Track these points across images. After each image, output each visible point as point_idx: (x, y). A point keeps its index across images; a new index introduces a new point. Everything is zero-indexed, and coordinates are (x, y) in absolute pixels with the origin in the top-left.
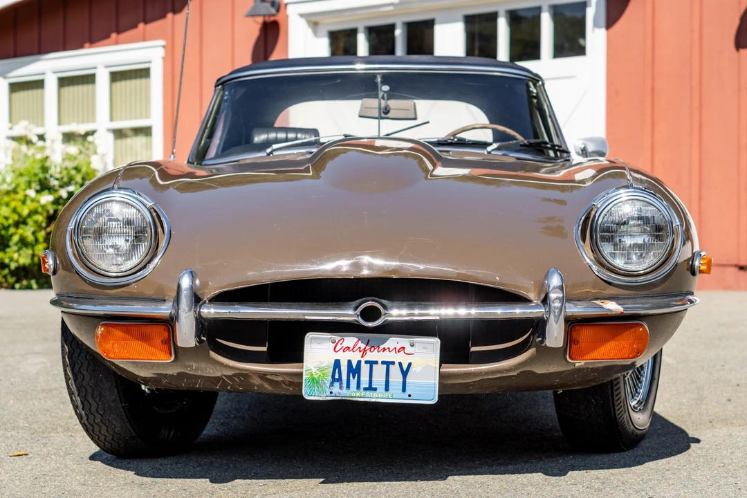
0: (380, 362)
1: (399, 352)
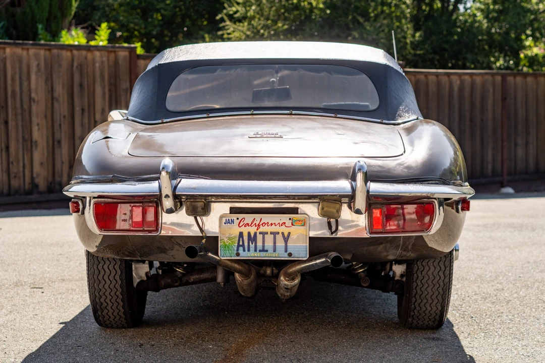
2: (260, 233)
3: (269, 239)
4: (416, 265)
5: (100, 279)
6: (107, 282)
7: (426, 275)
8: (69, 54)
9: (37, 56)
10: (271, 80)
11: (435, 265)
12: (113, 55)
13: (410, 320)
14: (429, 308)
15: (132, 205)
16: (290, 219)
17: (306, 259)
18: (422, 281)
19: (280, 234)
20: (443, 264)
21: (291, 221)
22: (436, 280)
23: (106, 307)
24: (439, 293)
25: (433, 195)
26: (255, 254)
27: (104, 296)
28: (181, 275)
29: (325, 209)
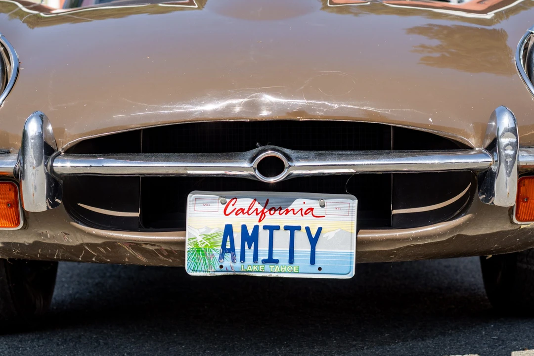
0: (282, 227)
1: (306, 214)
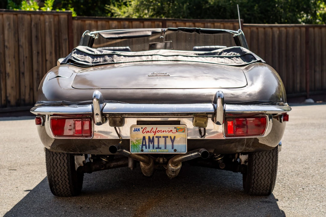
2: (156, 137)
3: (162, 141)
4: (254, 155)
5: (54, 166)
6: (59, 168)
7: (261, 162)
8: (29, 17)
9: (8, 18)
10: (160, 37)
11: (267, 155)
12: (57, 17)
13: (251, 190)
14: (263, 183)
15: (75, 120)
16: (175, 128)
17: (185, 153)
18: (259, 165)
19: (169, 137)
20: (271, 154)
21: (176, 129)
22: (268, 164)
23: (58, 184)
24: (269, 172)
25: (265, 112)
26: (153, 151)
27: (57, 177)
28: (105, 163)
29: (197, 122)
